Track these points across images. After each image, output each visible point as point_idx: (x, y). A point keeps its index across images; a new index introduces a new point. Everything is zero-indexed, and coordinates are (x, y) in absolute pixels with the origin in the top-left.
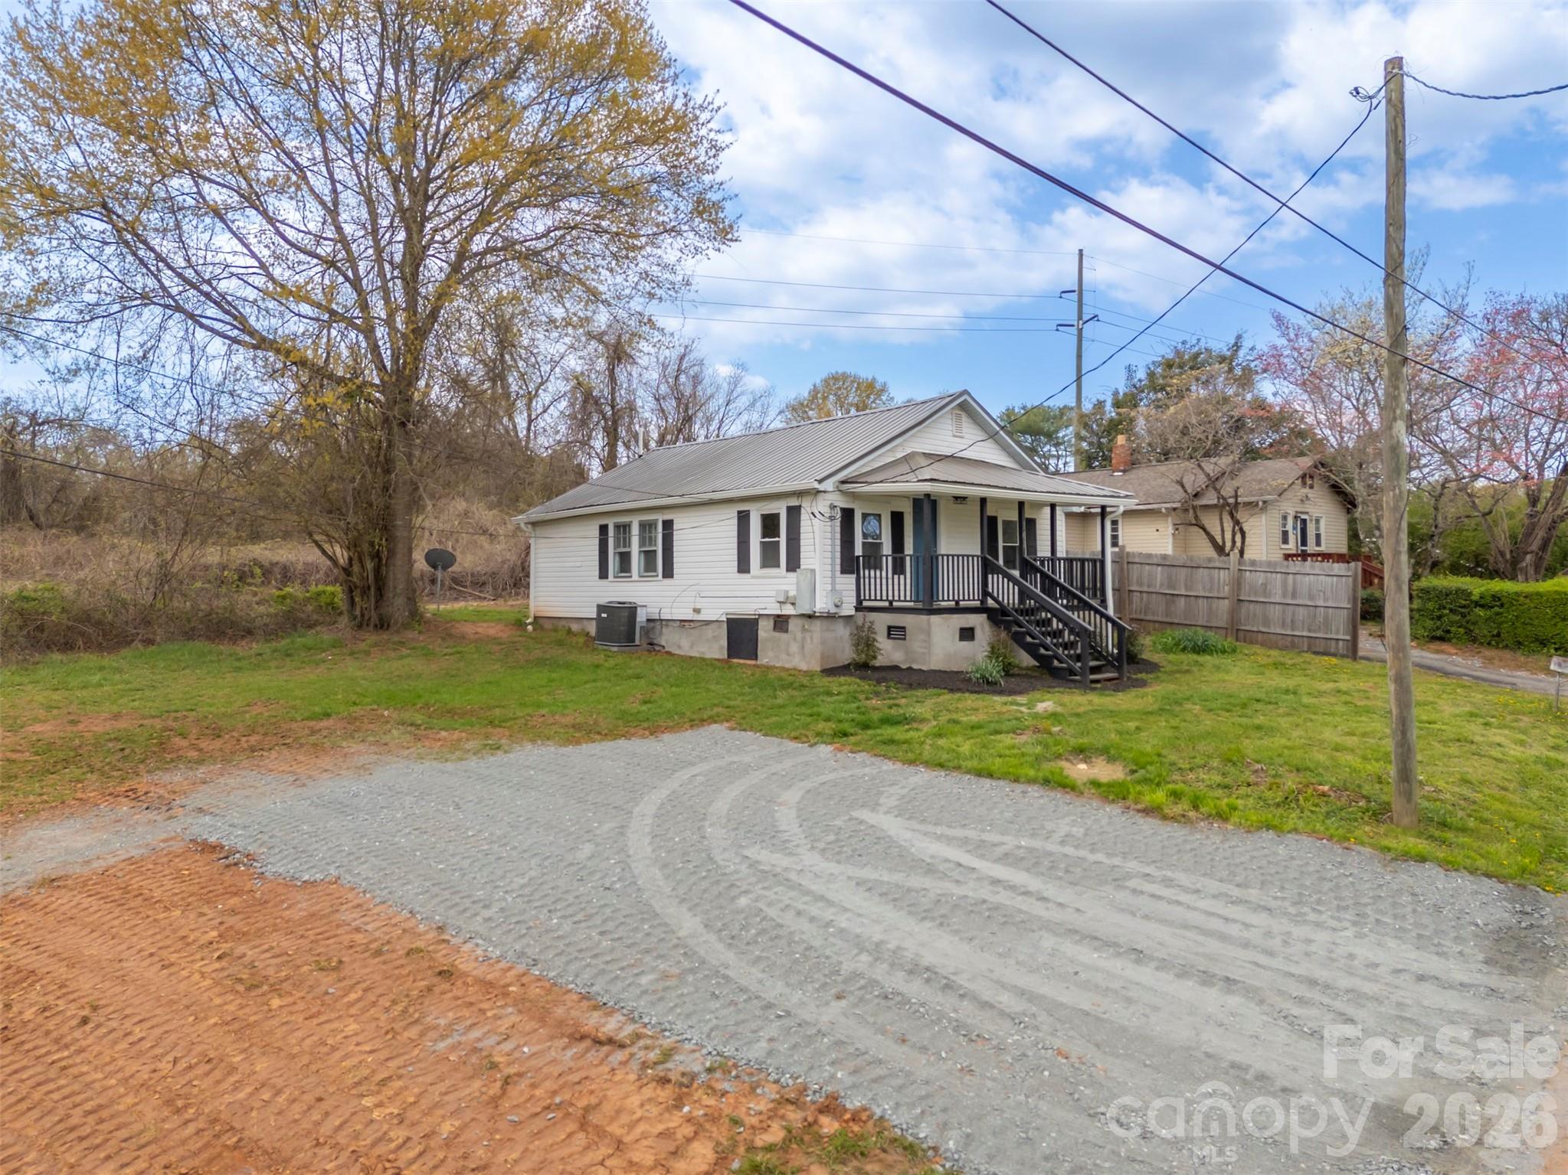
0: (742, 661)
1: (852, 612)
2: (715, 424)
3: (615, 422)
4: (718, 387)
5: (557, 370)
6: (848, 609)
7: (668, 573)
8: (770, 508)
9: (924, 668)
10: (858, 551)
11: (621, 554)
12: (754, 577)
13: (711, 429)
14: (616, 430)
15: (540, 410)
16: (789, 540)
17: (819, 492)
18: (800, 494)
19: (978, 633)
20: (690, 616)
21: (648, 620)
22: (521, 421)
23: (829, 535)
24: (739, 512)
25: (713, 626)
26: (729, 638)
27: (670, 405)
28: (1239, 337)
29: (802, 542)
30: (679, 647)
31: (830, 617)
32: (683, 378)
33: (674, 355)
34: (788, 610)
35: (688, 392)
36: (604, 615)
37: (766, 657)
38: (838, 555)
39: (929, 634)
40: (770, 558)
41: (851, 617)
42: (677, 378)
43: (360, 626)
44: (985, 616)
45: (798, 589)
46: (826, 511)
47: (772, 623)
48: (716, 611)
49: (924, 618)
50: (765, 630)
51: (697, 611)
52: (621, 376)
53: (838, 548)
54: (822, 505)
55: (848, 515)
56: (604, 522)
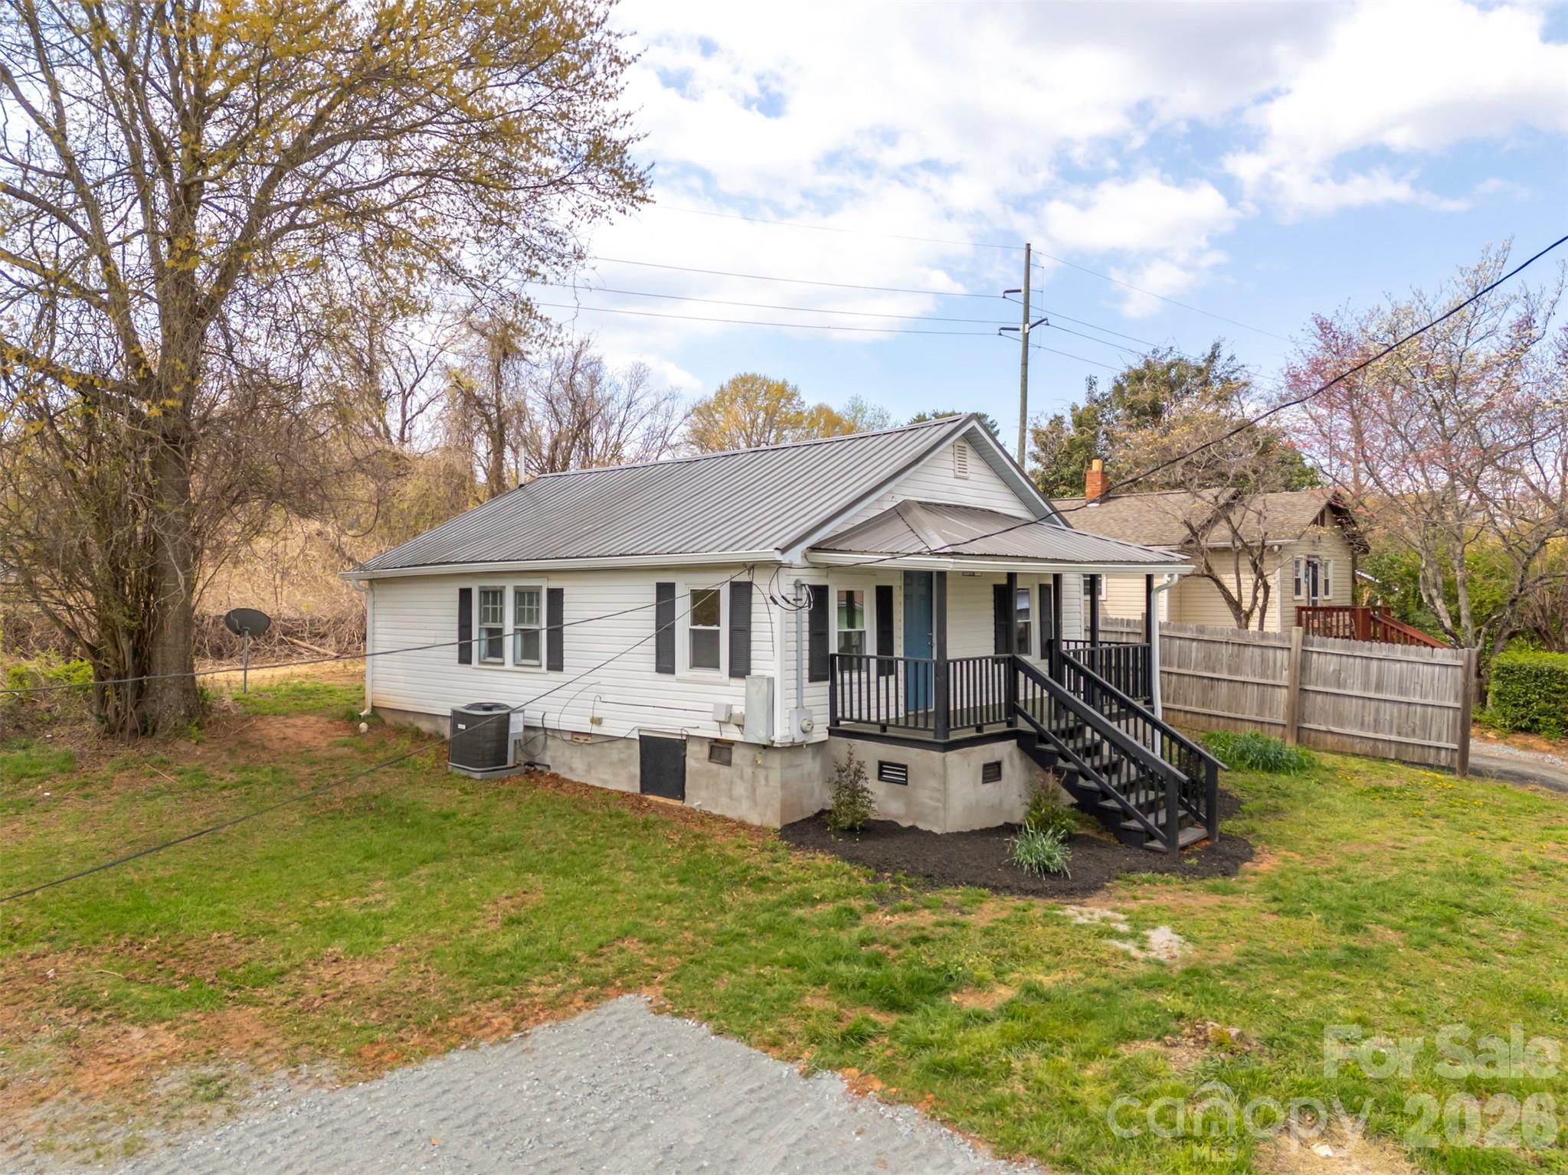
0: (662, 800)
1: (825, 736)
2: (614, 429)
3: (501, 426)
4: (618, 388)
5: (435, 365)
6: (820, 734)
7: (556, 663)
8: (704, 582)
9: (937, 830)
10: (834, 648)
11: (491, 632)
12: (679, 680)
13: (611, 433)
14: (502, 435)
15: (415, 411)
16: (733, 631)
17: (779, 565)
18: (752, 567)
19: (1006, 769)
20: (587, 728)
21: (527, 728)
22: (394, 420)
23: (793, 627)
24: (660, 586)
25: (620, 745)
26: (642, 764)
27: (565, 407)
28: (1216, 346)
29: (754, 636)
30: (571, 769)
31: (794, 748)
32: (579, 377)
33: (568, 352)
34: (732, 734)
35: (584, 391)
36: (462, 727)
37: (697, 798)
38: (806, 655)
39: (944, 779)
40: (704, 654)
41: (824, 742)
42: (572, 377)
43: (111, 731)
44: (1014, 742)
45: (747, 706)
46: (788, 590)
47: (706, 749)
48: (624, 724)
49: (937, 755)
50: (696, 760)
51: (597, 721)
52: (508, 376)
53: (806, 645)
54: (784, 586)
55: (819, 594)
56: (465, 585)
